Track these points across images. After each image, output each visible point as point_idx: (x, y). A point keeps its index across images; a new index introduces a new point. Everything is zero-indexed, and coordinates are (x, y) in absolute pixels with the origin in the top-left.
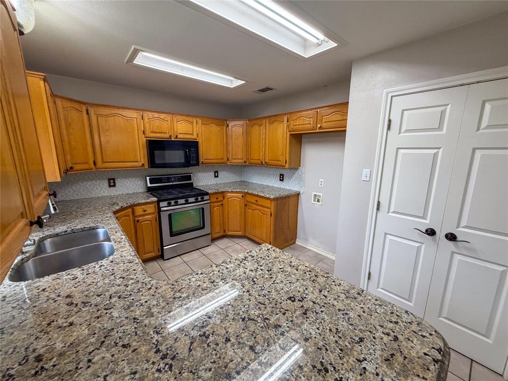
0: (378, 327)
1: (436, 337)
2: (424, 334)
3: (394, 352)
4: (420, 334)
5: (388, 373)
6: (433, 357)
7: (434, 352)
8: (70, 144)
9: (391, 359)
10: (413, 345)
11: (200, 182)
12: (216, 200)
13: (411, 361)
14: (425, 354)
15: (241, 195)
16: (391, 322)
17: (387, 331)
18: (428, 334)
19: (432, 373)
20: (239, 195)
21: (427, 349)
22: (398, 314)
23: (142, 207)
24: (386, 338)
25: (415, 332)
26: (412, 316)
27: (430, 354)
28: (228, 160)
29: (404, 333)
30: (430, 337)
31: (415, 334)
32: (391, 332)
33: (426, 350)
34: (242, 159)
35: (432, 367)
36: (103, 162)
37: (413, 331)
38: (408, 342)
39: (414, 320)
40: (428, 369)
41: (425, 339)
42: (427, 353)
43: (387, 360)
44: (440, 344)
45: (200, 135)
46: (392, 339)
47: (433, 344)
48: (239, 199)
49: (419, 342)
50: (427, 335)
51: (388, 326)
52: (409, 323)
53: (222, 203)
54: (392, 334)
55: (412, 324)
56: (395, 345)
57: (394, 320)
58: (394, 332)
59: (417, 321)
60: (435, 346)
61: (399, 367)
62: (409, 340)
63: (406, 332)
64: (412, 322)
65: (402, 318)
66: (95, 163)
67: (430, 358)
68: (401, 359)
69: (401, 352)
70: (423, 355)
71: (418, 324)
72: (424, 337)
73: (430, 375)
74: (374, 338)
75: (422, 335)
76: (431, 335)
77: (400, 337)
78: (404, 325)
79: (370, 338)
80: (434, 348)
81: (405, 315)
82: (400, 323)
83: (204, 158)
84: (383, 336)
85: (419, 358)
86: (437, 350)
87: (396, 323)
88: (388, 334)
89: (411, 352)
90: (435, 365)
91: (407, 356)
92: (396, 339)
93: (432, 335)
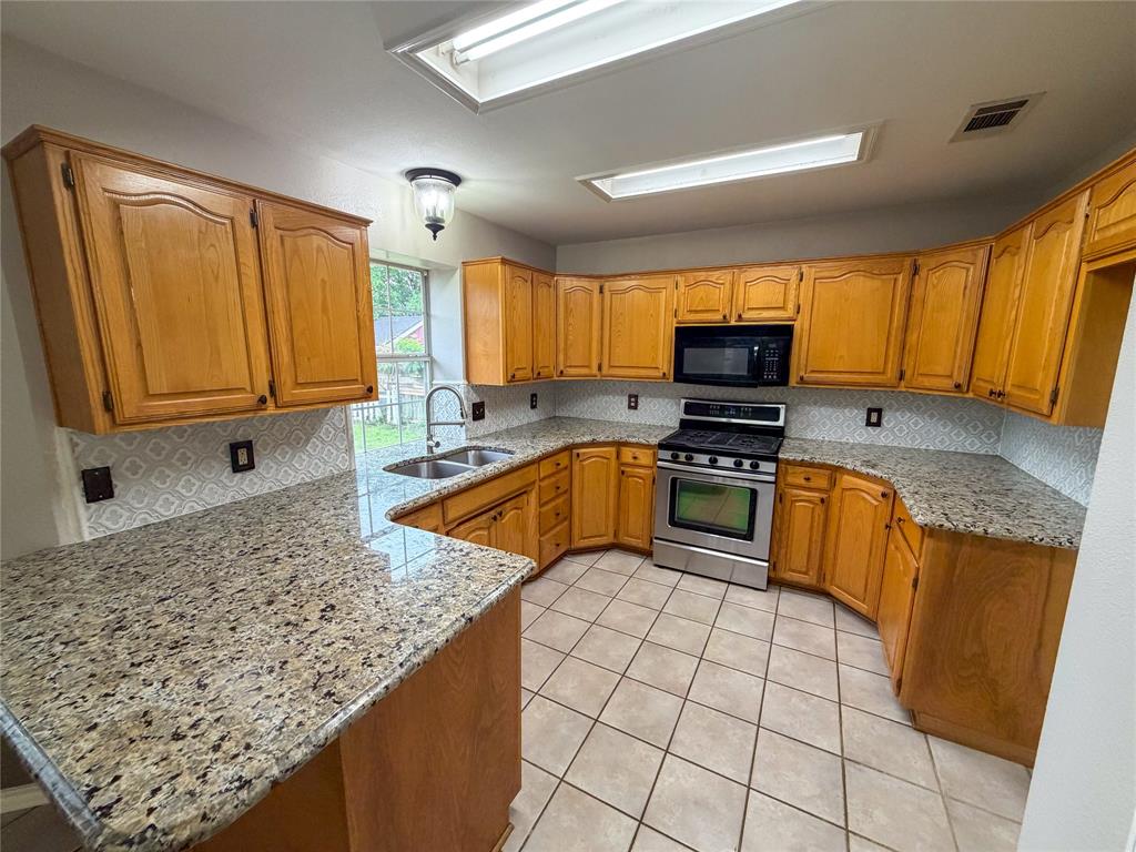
0: (218, 714)
1: (139, 821)
2: (160, 796)
3: (152, 728)
4: (164, 787)
5: (125, 711)
6: (102, 791)
7: (111, 798)
8: (566, 339)
9: (143, 720)
10: (148, 762)
11: (813, 431)
12: (803, 482)
13: (122, 749)
14: (117, 778)
15: (881, 489)
16: (222, 739)
17: (203, 726)
18: (155, 805)
19: (78, 775)
20: (875, 486)
21: (123, 787)
22: (241, 759)
23: (634, 450)
24: (188, 721)
25: (173, 778)
26: (223, 788)
27: (112, 787)
28: (901, 377)
29: (183, 755)
30: (147, 806)
31: (170, 775)
32: (198, 732)
33: (123, 784)
34: (951, 376)
35: (88, 779)
36: (611, 367)
37: (178, 775)
38: (160, 756)
39: (207, 787)
40: (89, 771)
41: (147, 793)
42: (116, 783)
43: (146, 713)
44: (116, 821)
45: (805, 309)
46: (179, 731)
47: (126, 803)
48: (875, 499)
49: (147, 777)
50: (155, 802)
51: (214, 731)
52: (205, 775)
53: (824, 496)
54: (193, 733)
55: (198, 778)
56: (167, 732)
57: (226, 745)
58: (194, 737)
59: (201, 794)
60: (120, 806)
61: (124, 727)
62: (163, 760)
63: (184, 760)
64: (205, 782)
65: (225, 763)
66: (600, 368)
67: (106, 783)
68: (134, 733)
69: (146, 738)
70: (118, 773)
71: (192, 793)
72: (155, 792)
73: (79, 770)
74: (197, 704)
75: (159, 789)
76: (151, 811)
77: (180, 744)
78: (202, 762)
79: (199, 698)
80: (118, 800)
81: (231, 772)
82: (211, 756)
83: (809, 369)
84: (195, 718)
85: (118, 763)
86: (110, 807)
87: (216, 748)
88: (194, 726)
89: (137, 755)
90: (88, 786)
91: (133, 745)
92: (177, 737)
93: (149, 814)
